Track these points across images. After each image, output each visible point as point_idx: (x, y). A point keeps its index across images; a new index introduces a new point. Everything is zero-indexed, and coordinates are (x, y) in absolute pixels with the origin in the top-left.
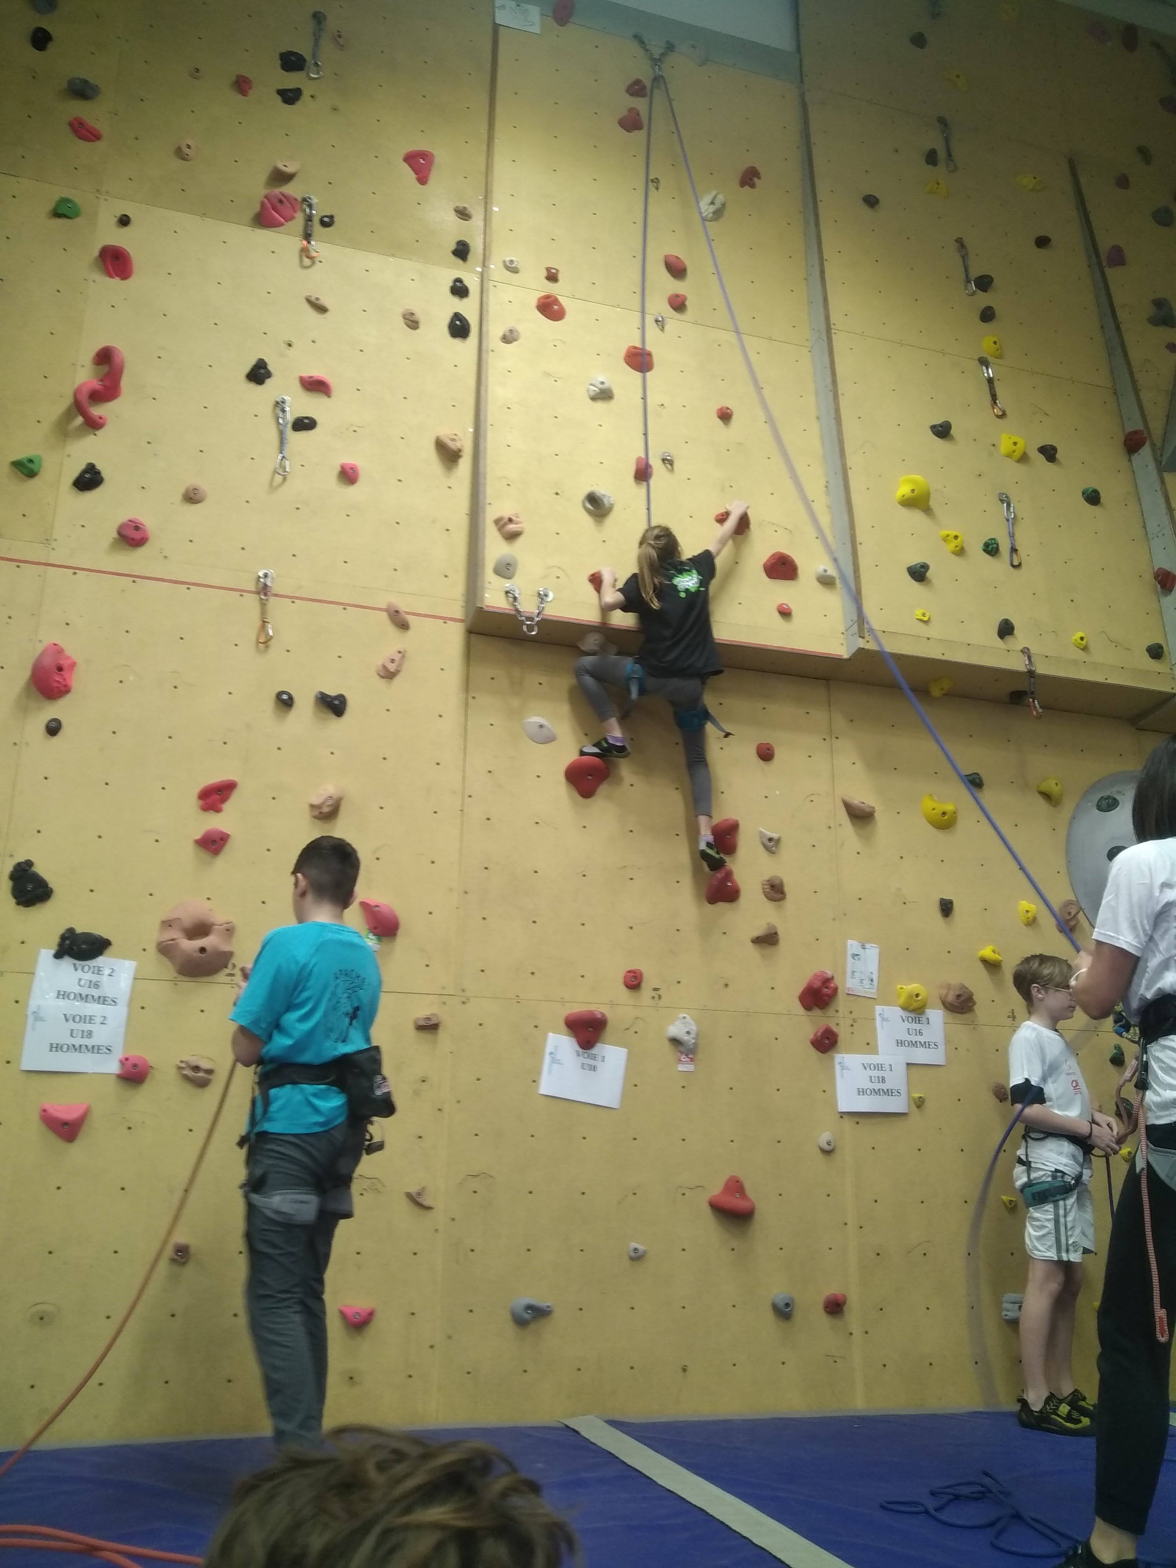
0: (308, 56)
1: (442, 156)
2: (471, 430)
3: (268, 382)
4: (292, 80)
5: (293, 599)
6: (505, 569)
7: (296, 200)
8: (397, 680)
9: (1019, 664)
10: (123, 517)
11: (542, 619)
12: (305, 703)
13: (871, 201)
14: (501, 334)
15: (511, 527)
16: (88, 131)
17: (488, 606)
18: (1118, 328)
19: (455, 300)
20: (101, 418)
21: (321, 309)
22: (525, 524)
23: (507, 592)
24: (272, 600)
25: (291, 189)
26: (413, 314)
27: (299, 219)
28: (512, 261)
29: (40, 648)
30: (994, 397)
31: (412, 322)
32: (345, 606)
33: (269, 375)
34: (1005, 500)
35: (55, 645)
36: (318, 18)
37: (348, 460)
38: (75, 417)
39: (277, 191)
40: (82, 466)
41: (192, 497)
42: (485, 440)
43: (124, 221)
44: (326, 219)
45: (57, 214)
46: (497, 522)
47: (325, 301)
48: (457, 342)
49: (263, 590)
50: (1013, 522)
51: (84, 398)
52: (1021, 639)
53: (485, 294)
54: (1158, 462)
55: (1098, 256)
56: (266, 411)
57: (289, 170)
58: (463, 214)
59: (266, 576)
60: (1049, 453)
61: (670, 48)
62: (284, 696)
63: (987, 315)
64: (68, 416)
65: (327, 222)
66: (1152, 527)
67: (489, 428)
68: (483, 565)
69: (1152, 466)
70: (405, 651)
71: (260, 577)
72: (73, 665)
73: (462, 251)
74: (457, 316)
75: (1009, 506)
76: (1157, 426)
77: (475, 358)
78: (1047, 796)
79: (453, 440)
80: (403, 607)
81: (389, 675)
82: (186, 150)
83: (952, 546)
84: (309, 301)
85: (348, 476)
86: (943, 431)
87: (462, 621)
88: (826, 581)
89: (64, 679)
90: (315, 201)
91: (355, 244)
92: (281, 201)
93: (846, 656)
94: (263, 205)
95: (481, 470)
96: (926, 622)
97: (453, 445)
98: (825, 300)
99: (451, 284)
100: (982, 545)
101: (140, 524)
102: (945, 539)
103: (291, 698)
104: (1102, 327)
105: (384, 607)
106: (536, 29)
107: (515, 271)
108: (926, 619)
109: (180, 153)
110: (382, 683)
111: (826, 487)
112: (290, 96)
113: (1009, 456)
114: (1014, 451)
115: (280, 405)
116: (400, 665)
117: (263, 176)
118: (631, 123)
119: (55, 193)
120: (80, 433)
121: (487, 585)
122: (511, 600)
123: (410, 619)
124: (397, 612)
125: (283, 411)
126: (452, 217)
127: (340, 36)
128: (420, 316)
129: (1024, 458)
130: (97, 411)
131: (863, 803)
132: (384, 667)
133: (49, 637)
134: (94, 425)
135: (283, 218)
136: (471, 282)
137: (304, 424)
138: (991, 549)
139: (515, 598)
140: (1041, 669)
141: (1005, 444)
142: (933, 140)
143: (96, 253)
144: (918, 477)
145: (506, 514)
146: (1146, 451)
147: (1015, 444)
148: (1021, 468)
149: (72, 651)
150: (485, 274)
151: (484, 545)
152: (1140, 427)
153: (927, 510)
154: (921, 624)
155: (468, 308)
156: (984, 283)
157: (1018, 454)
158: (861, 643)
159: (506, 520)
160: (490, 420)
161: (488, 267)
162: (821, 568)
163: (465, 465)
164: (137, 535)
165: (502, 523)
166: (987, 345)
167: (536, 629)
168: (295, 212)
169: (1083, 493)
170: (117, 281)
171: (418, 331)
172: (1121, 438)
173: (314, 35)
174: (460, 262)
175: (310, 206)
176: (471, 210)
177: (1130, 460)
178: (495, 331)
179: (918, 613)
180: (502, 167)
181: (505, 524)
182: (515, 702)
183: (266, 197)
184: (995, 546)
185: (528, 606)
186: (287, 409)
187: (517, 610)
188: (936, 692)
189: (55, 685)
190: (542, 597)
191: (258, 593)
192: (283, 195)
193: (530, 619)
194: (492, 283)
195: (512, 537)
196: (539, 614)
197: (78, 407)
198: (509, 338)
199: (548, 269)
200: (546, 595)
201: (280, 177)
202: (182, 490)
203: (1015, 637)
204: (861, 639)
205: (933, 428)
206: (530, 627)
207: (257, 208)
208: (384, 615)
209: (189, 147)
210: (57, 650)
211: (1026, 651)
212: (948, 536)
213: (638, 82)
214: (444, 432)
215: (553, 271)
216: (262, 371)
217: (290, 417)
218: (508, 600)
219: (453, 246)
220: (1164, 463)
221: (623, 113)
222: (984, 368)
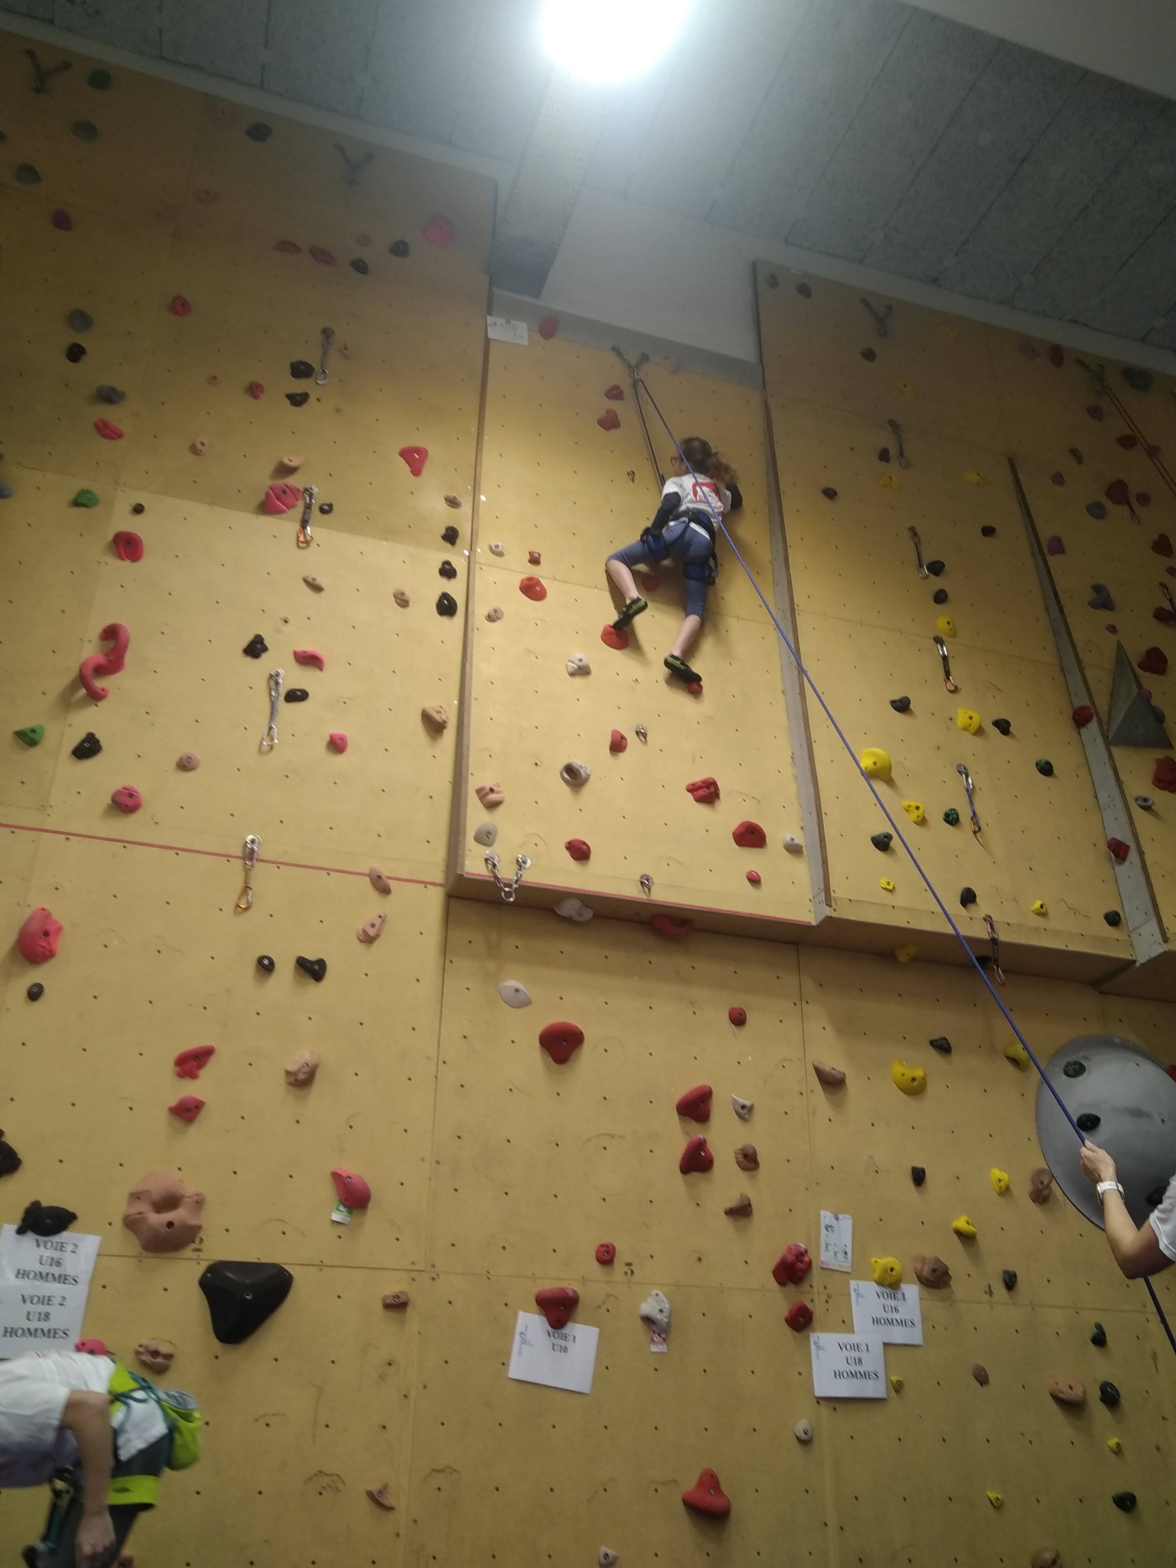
0: (316, 365)
1: (434, 452)
2: (456, 702)
3: (264, 656)
4: (299, 386)
5: (278, 864)
6: (485, 837)
7: (298, 490)
8: (377, 943)
9: (981, 932)
10: (118, 784)
11: (520, 886)
12: (285, 968)
13: (830, 494)
14: (486, 613)
15: (493, 797)
16: (111, 431)
17: (467, 873)
18: (1061, 611)
19: (444, 581)
20: (103, 690)
21: (316, 588)
22: (505, 793)
23: (486, 860)
24: (258, 866)
25: (293, 481)
26: (403, 594)
27: (300, 506)
28: (497, 546)
29: (27, 913)
30: (947, 674)
31: (402, 601)
32: (329, 871)
33: (265, 649)
34: (963, 771)
35: (43, 909)
36: (327, 333)
37: (337, 730)
38: (79, 689)
39: (282, 482)
40: (82, 735)
41: (185, 765)
42: (470, 713)
43: (138, 509)
44: (326, 507)
45: (76, 503)
46: (479, 792)
47: (321, 581)
48: (445, 620)
49: (249, 855)
50: (970, 793)
51: (89, 671)
52: (984, 906)
53: (471, 576)
54: (1105, 737)
55: (1039, 545)
56: (261, 685)
57: (293, 464)
58: (453, 503)
59: (253, 841)
60: (1003, 726)
61: (645, 358)
62: (265, 961)
63: (940, 598)
64: (72, 688)
65: (327, 509)
66: (1103, 798)
67: (473, 701)
68: (465, 834)
69: (1100, 740)
70: (386, 915)
71: (247, 843)
72: (59, 930)
73: (451, 536)
74: (445, 596)
75: (967, 777)
76: (1102, 702)
77: (461, 635)
78: (1015, 1061)
79: (439, 712)
80: (385, 872)
81: (368, 939)
82: (199, 447)
83: (914, 815)
84: (306, 581)
85: (337, 745)
86: (902, 706)
87: (442, 885)
88: (794, 849)
89: (50, 944)
90: (315, 490)
91: (352, 529)
92: (284, 492)
93: (814, 923)
94: (267, 495)
95: (465, 742)
96: (890, 891)
97: (437, 717)
98: (789, 583)
99: (440, 566)
100: (942, 816)
101: (134, 791)
102: (907, 809)
103: (272, 963)
104: (1047, 609)
105: (367, 871)
106: (525, 342)
107: (500, 554)
108: (890, 887)
109: (194, 450)
110: (362, 947)
111: (792, 758)
112: (298, 400)
113: (965, 729)
114: (970, 725)
115: (274, 679)
116: (380, 930)
117: (270, 468)
118: (609, 423)
119: (75, 485)
120: (82, 704)
121: (467, 852)
122: (490, 867)
123: (392, 884)
124: (379, 877)
125: (277, 683)
126: (443, 505)
127: (346, 348)
128: (409, 594)
129: (980, 732)
130: (99, 683)
131: (834, 1069)
132: (364, 931)
133: (38, 900)
134: (96, 696)
135: (284, 505)
136: (460, 565)
137: (296, 696)
138: (952, 819)
139: (494, 866)
140: (1004, 936)
141: (961, 718)
142: (886, 440)
143: (110, 537)
144: (878, 750)
145: (488, 785)
146: (1093, 725)
147: (971, 718)
148: (977, 740)
149: (59, 915)
150: (472, 558)
151: (466, 813)
152: (1087, 703)
153: (890, 782)
154: (886, 892)
155: (455, 589)
156: (936, 568)
157: (974, 728)
158: (829, 912)
159: (488, 790)
160: (474, 694)
161: (475, 552)
162: (788, 837)
163: (449, 735)
164: (130, 802)
165: (483, 793)
166: (942, 624)
167: (514, 895)
168: (297, 500)
169: (1037, 764)
170: (127, 563)
171: (408, 609)
172: (1071, 713)
173: (323, 347)
174: (449, 545)
175: (311, 496)
176: (460, 499)
177: (1079, 733)
178: (480, 610)
179: (883, 882)
180: (490, 460)
181: (487, 794)
182: (491, 966)
183: (271, 488)
184: (955, 816)
185: (507, 873)
186: (280, 681)
187: (496, 877)
188: (902, 957)
189: (41, 950)
190: (520, 864)
191: (244, 858)
192: (287, 486)
193: (510, 886)
194: (477, 566)
195: (492, 806)
196: (516, 881)
197: (82, 680)
198: (493, 617)
199: (531, 554)
200: (524, 862)
201: (285, 470)
202: (176, 758)
203: (977, 905)
204: (828, 908)
205: (893, 703)
206: (508, 895)
207: (262, 497)
208: (367, 879)
209: (203, 444)
210: (45, 914)
211: (988, 919)
212: (910, 806)
213: (615, 388)
214: (431, 705)
215: (536, 555)
216: (259, 646)
217: (283, 691)
218: (487, 866)
219: (443, 532)
220: (1110, 737)
221: (602, 413)
222: (939, 646)
